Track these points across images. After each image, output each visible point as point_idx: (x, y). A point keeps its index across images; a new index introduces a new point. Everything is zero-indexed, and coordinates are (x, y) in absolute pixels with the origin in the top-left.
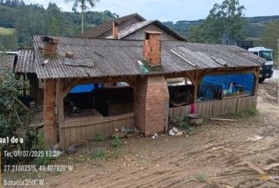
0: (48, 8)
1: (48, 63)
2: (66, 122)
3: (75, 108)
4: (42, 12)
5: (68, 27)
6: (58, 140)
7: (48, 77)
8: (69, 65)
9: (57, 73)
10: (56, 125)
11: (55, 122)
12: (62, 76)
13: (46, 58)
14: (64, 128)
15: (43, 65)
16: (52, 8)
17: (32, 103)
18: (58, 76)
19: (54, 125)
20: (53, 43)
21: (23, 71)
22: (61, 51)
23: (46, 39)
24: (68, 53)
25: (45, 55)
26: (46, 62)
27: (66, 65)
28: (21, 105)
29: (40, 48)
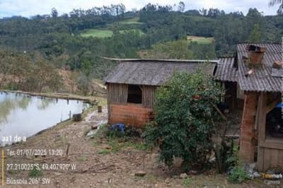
0: (248, 15)
1: (252, 74)
2: (267, 141)
3: (279, 127)
4: (241, 19)
5: (268, 31)
6: (255, 160)
7: (252, 89)
8: (277, 77)
9: (262, 86)
10: (255, 142)
11: (253, 138)
12: (269, 88)
13: (250, 69)
14: (264, 148)
15: (247, 76)
16: (251, 14)
17: (227, 111)
18: (263, 89)
19: (252, 142)
20: (260, 53)
21: (222, 79)
22: (267, 60)
23: (252, 48)
24: (276, 62)
25: (250, 64)
26: (250, 72)
27: (274, 77)
28: (218, 113)
29: (244, 58)
